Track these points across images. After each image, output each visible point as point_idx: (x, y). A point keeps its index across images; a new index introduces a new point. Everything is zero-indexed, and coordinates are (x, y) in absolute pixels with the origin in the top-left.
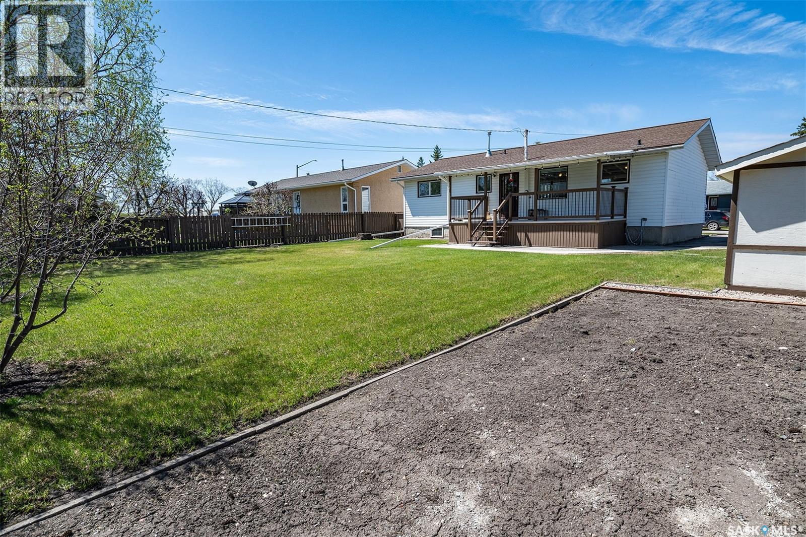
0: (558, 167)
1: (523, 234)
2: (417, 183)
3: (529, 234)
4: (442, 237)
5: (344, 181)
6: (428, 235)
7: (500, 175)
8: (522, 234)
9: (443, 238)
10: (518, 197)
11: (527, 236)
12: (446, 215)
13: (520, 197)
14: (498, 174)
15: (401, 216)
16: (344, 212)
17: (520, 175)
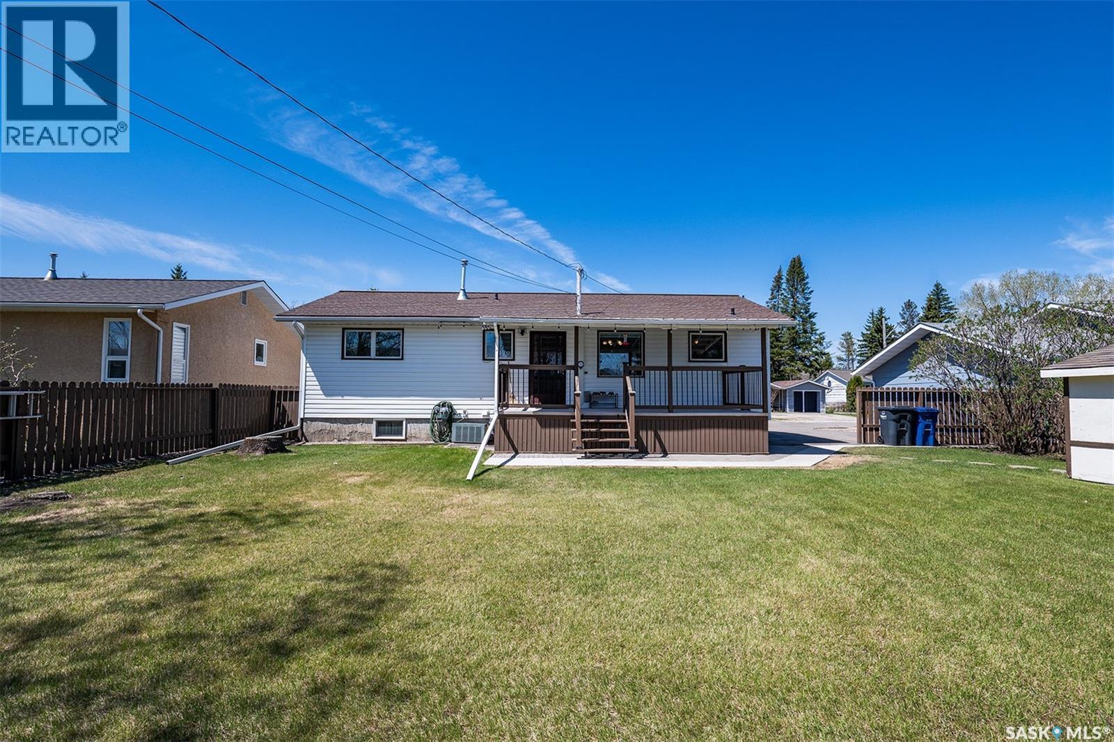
0: (613, 331)
1: (651, 434)
2: (341, 330)
3: (661, 434)
4: (403, 438)
5: (135, 306)
6: (365, 436)
7: (531, 332)
8: (649, 433)
9: (405, 440)
10: (565, 372)
11: (657, 436)
12: (494, 396)
13: (568, 371)
14: (528, 332)
15: (293, 395)
16: (108, 381)
17: (567, 336)
